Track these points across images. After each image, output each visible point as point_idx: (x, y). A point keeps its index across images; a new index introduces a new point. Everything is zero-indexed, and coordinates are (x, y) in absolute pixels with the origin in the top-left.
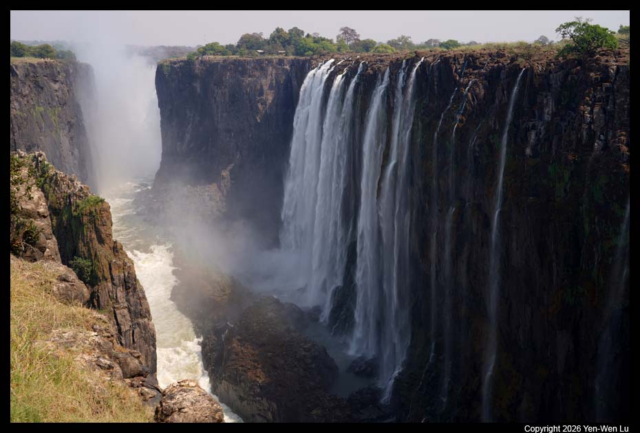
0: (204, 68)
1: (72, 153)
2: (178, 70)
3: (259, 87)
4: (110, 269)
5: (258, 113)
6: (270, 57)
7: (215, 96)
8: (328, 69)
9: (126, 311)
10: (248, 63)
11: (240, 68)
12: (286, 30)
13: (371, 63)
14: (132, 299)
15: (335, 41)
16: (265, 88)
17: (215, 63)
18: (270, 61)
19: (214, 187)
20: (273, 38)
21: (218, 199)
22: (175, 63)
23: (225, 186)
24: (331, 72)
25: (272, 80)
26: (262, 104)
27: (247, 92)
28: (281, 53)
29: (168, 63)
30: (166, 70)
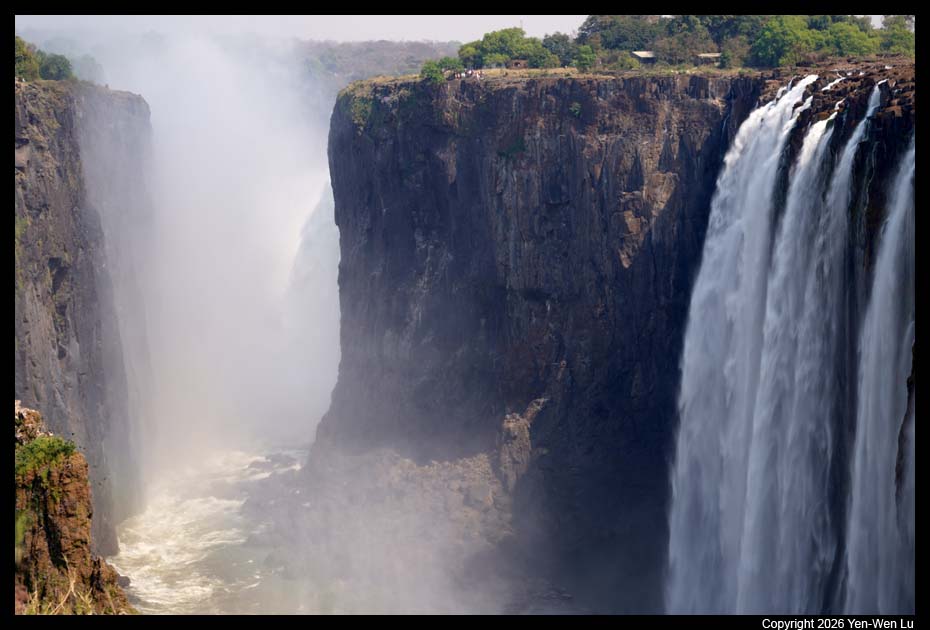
0: (471, 106)
1: (62, 354)
2: (394, 112)
3: (628, 163)
5: (623, 240)
6: (668, 71)
7: (498, 189)
8: (797, 105)
10: (600, 89)
11: (576, 106)
13: (902, 86)
16: (649, 164)
17: (503, 91)
19: (480, 464)
21: (490, 502)
22: (386, 91)
23: (515, 462)
24: (803, 114)
25: (668, 141)
26: (637, 215)
27: (592, 176)
28: (708, 61)
29: (366, 92)
30: (360, 113)
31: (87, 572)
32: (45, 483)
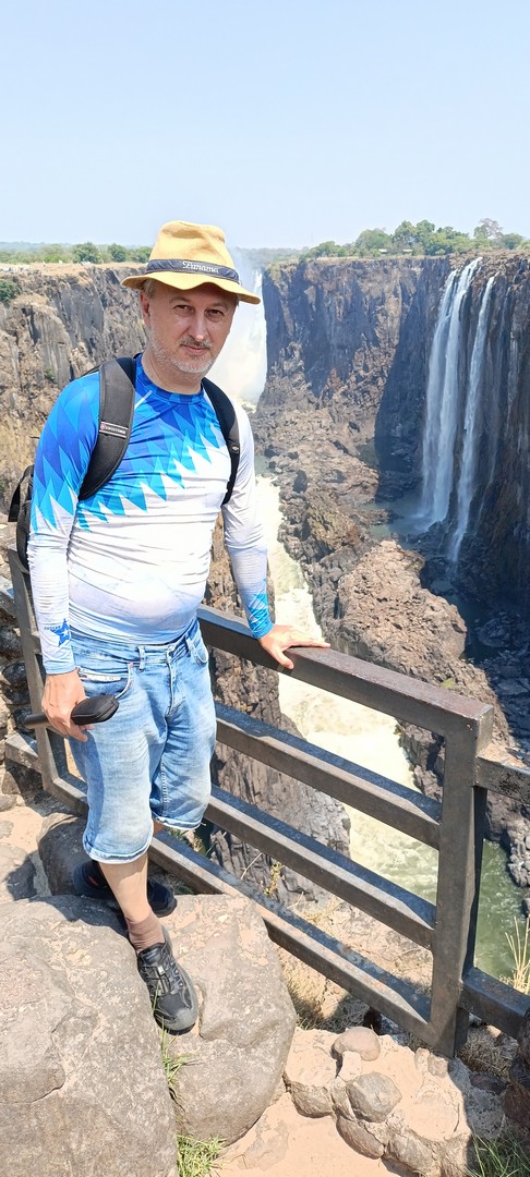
0: (318, 272)
2: (289, 275)
3: (380, 294)
6: (394, 257)
10: (369, 265)
11: (359, 271)
12: (414, 224)
15: (472, 237)
16: (389, 295)
17: (330, 266)
18: (395, 263)
20: (397, 235)
21: (329, 427)
23: (337, 411)
25: (396, 285)
26: (383, 315)
27: (366, 300)
28: (408, 253)
29: (277, 267)
30: (275, 276)
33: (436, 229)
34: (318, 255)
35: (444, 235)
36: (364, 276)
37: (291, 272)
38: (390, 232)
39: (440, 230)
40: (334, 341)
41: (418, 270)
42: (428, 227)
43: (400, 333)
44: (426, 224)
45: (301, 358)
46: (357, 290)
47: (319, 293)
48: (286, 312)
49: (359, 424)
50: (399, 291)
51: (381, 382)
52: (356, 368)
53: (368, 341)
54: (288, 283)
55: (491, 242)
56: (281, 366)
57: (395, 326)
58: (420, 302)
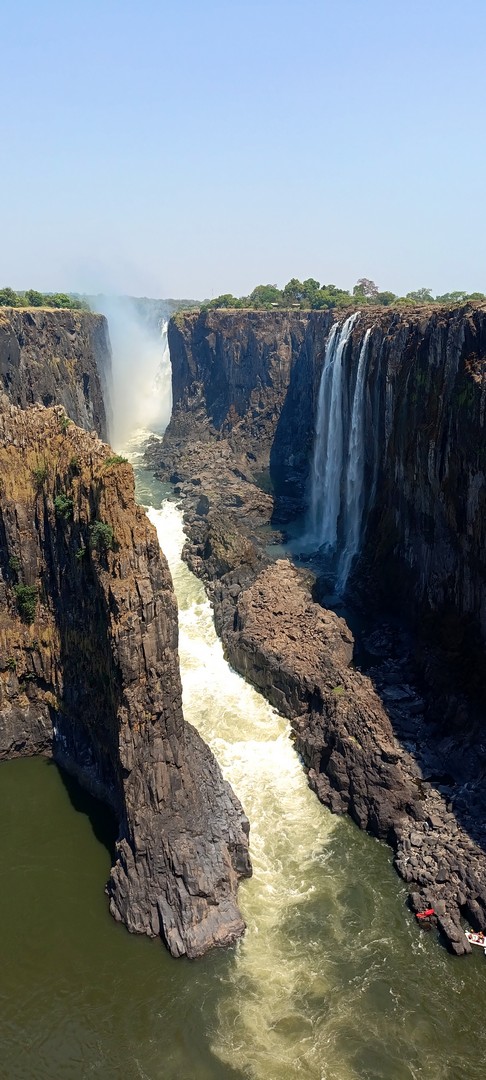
0: (218, 321)
1: (88, 406)
2: (192, 323)
3: (273, 342)
4: (133, 536)
5: (271, 368)
6: (284, 310)
9: (148, 582)
10: (263, 316)
11: (254, 322)
12: (302, 282)
14: (154, 568)
15: (351, 294)
16: (280, 342)
17: (228, 316)
18: (285, 315)
19: (224, 443)
20: (287, 290)
22: (188, 316)
25: (287, 334)
26: (275, 360)
27: (260, 346)
28: (296, 306)
29: (180, 316)
30: (179, 323)
31: (134, 510)
32: (117, 476)
33: (321, 286)
34: (218, 306)
35: (327, 292)
36: (258, 326)
37: (194, 320)
38: (281, 288)
39: (324, 288)
40: (231, 381)
41: (305, 321)
42: (313, 284)
43: (291, 376)
44: (311, 281)
45: (203, 395)
46: (252, 338)
47: (219, 339)
48: (190, 355)
49: (256, 454)
50: (290, 339)
51: (274, 418)
52: (253, 405)
53: (262, 382)
54: (191, 330)
55: (368, 299)
56: (185, 402)
57: (286, 369)
58: (308, 349)
